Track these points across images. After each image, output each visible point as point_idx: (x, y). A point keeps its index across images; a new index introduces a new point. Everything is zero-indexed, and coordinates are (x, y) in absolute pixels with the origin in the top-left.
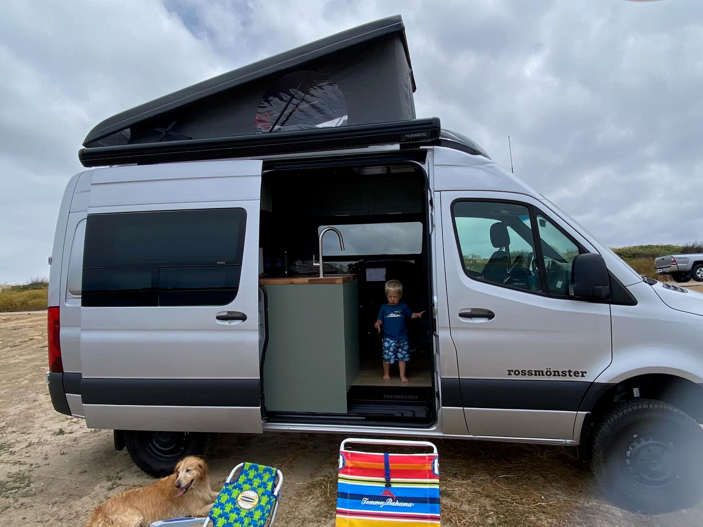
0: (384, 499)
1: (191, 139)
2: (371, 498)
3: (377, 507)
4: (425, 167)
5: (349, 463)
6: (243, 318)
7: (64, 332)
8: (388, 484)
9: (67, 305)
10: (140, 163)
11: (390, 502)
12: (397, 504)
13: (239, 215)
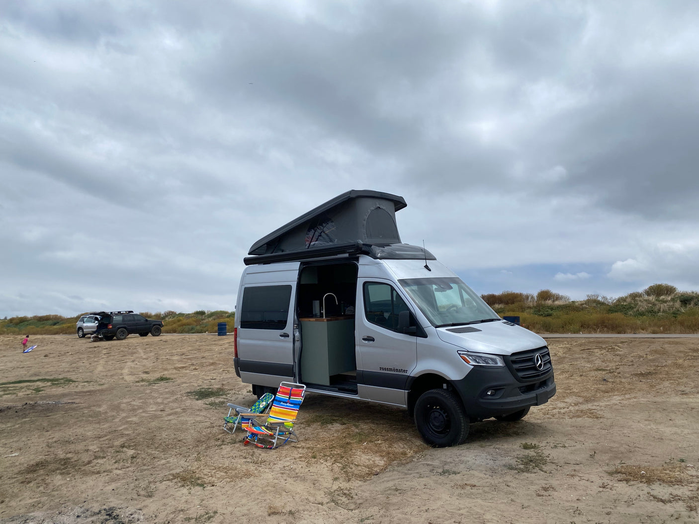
0: (286, 403)
1: (283, 251)
2: (284, 402)
3: (284, 405)
4: (358, 264)
5: (281, 390)
6: (288, 336)
8: (290, 398)
9: (239, 328)
11: (288, 404)
12: (290, 405)
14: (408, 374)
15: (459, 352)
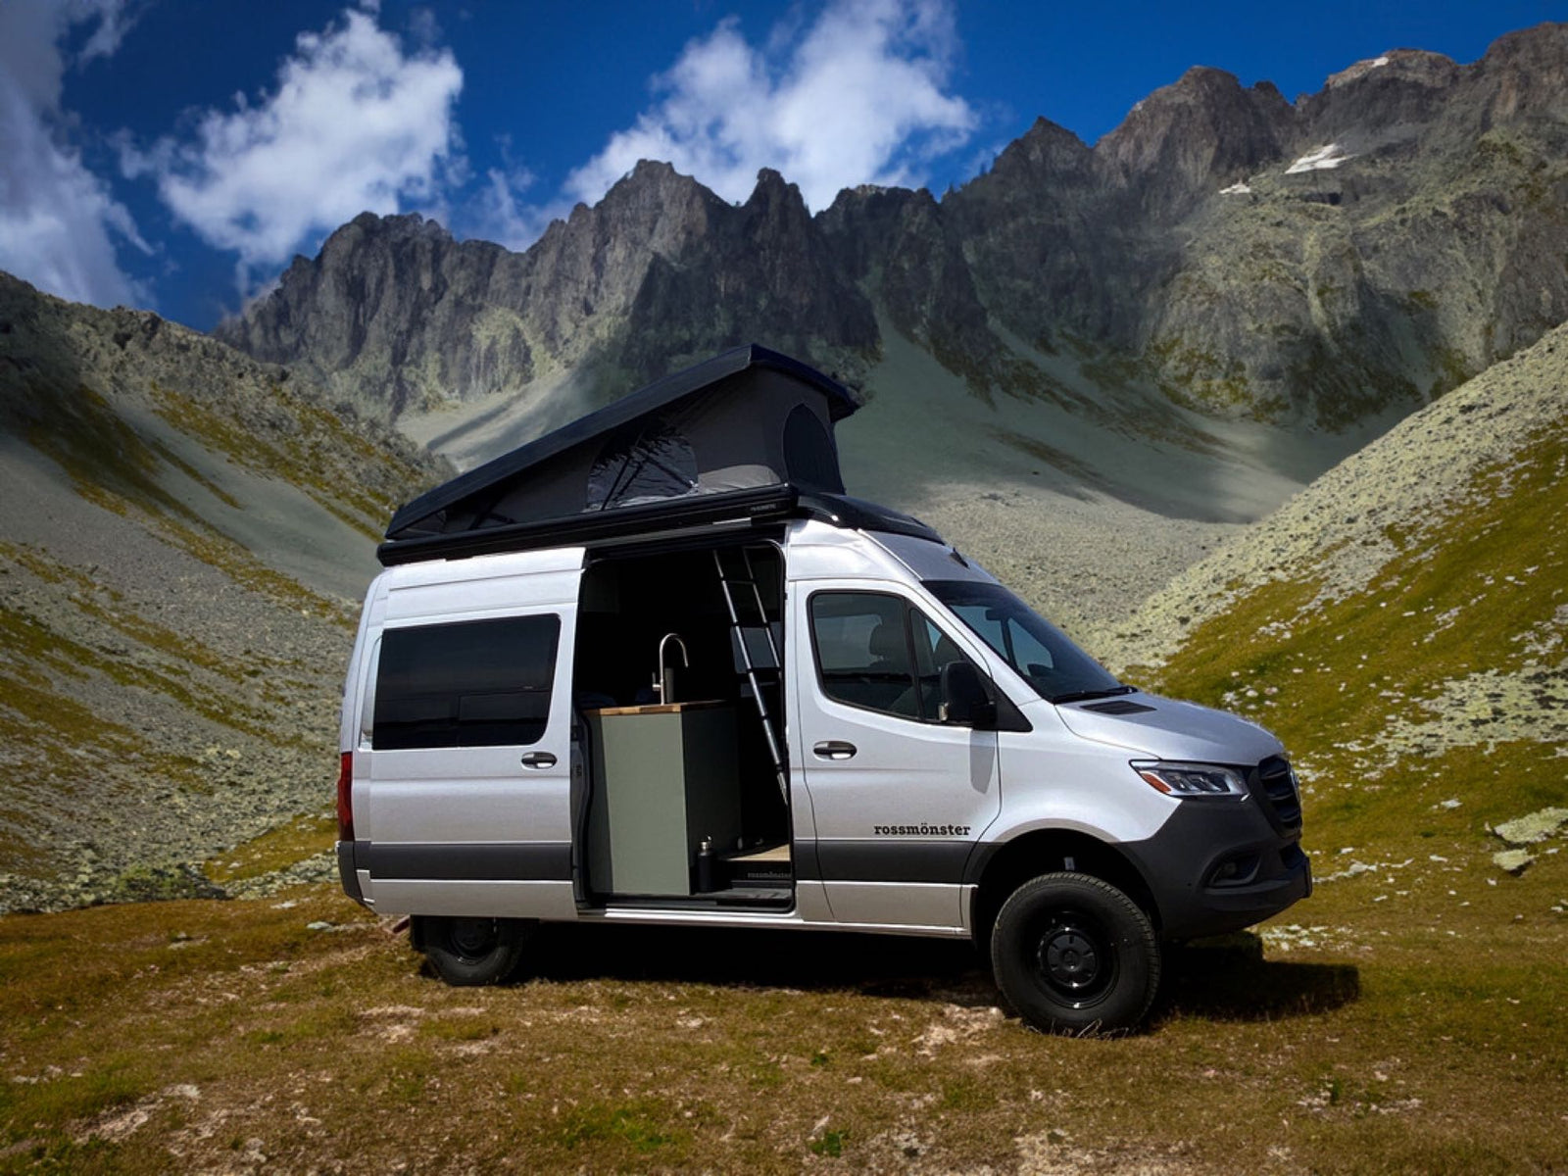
1: (512, 522)
4: (783, 550)
6: (553, 760)
7: (356, 785)
9: (361, 750)
10: (451, 557)
13: (551, 622)
14: (972, 837)
15: (1134, 764)
